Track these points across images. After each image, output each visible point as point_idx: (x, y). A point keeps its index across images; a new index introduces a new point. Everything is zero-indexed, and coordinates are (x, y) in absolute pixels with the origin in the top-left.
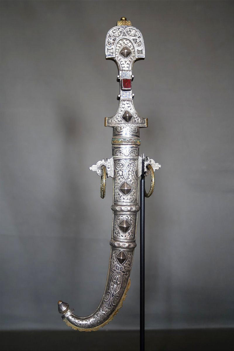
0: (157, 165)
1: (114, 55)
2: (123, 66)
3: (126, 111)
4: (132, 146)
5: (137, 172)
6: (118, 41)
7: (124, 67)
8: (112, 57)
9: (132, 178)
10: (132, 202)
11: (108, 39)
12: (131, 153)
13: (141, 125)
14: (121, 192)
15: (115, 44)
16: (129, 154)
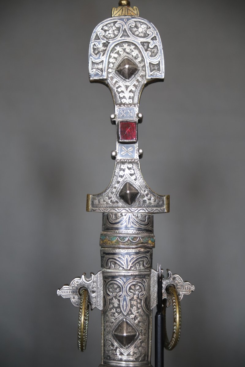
0: (187, 286)
1: (105, 74)
2: (121, 95)
3: (126, 184)
4: (137, 250)
5: (147, 301)
6: (114, 48)
7: (124, 97)
8: (101, 78)
9: (138, 313)
10: (137, 360)
11: (93, 43)
12: (136, 264)
13: (155, 209)
14: (116, 341)
15: (106, 52)
16: (131, 267)
